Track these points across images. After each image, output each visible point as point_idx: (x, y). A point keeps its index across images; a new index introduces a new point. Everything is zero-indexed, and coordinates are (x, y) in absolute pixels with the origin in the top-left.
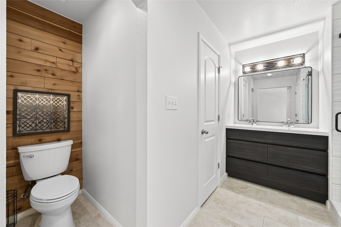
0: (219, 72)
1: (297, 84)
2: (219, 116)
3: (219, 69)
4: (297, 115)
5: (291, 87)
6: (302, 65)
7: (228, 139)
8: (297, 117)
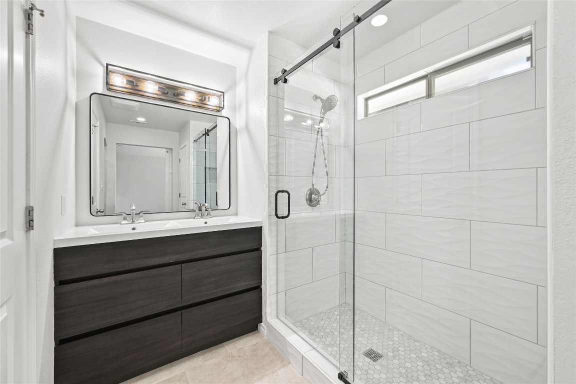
0: (29, 29)
1: (181, 147)
2: (29, 211)
3: (28, 16)
4: (181, 195)
5: (172, 149)
6: (218, 111)
7: (60, 282)
8: (182, 198)
